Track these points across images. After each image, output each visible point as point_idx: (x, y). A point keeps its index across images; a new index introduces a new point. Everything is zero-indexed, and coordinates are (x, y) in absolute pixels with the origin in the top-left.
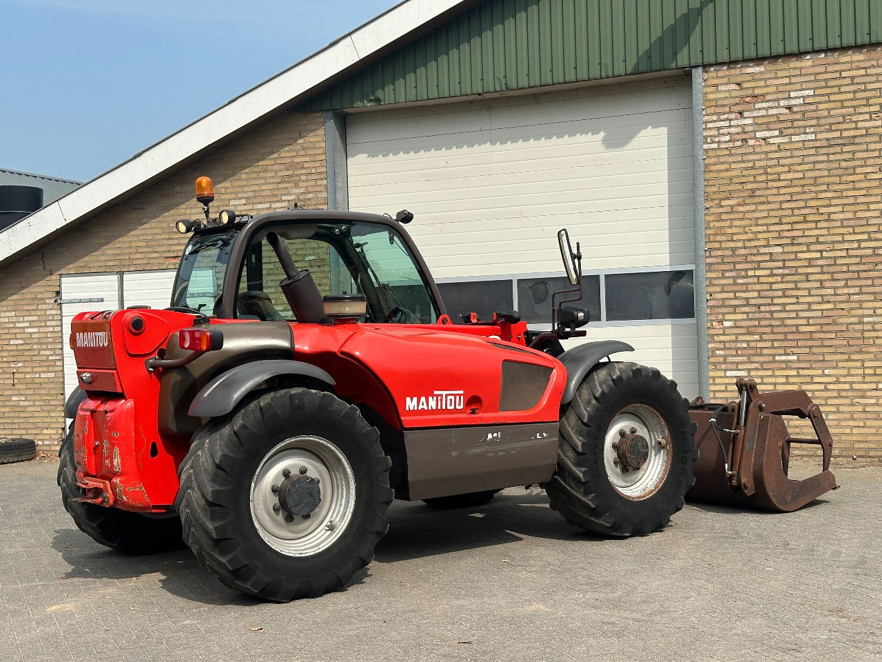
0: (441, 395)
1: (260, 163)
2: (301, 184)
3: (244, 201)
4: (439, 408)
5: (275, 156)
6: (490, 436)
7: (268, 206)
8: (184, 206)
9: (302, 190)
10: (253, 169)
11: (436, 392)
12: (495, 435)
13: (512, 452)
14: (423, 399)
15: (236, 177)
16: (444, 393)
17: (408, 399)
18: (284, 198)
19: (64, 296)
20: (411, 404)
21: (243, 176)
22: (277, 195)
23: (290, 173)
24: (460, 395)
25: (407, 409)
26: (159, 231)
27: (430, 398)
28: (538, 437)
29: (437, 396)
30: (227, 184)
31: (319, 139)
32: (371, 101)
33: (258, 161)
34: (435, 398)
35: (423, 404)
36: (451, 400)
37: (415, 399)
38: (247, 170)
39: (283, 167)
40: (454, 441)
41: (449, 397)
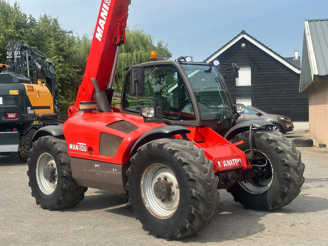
0: (79, 145)
4: (79, 150)
6: (96, 166)
11: (78, 143)
12: (98, 165)
13: (104, 175)
14: (74, 145)
16: (80, 144)
17: (70, 144)
20: (71, 146)
24: (85, 145)
25: (70, 148)
27: (76, 145)
28: (113, 170)
29: (78, 144)
34: (78, 145)
35: (74, 147)
36: (82, 147)
37: (72, 145)
40: (84, 164)
41: (82, 146)
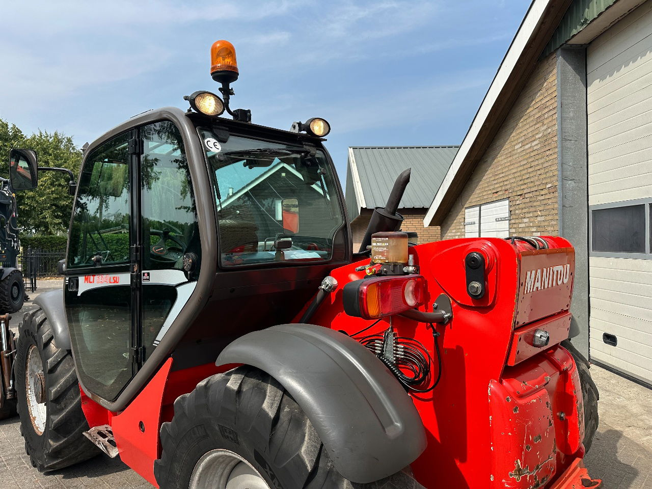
1: (528, 111)
2: (545, 122)
3: (520, 145)
5: (534, 102)
7: (529, 145)
8: (499, 155)
9: (545, 127)
10: (525, 117)
15: (518, 127)
18: (537, 137)
19: (466, 221)
21: (520, 125)
22: (533, 136)
23: (540, 114)
26: (491, 175)
30: (514, 134)
31: (554, 77)
32: (583, 24)
33: (527, 109)
38: (522, 120)
39: (537, 110)
